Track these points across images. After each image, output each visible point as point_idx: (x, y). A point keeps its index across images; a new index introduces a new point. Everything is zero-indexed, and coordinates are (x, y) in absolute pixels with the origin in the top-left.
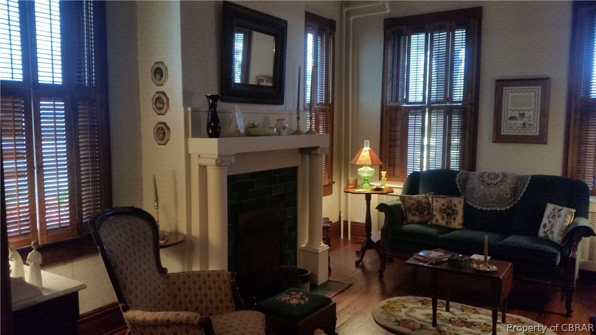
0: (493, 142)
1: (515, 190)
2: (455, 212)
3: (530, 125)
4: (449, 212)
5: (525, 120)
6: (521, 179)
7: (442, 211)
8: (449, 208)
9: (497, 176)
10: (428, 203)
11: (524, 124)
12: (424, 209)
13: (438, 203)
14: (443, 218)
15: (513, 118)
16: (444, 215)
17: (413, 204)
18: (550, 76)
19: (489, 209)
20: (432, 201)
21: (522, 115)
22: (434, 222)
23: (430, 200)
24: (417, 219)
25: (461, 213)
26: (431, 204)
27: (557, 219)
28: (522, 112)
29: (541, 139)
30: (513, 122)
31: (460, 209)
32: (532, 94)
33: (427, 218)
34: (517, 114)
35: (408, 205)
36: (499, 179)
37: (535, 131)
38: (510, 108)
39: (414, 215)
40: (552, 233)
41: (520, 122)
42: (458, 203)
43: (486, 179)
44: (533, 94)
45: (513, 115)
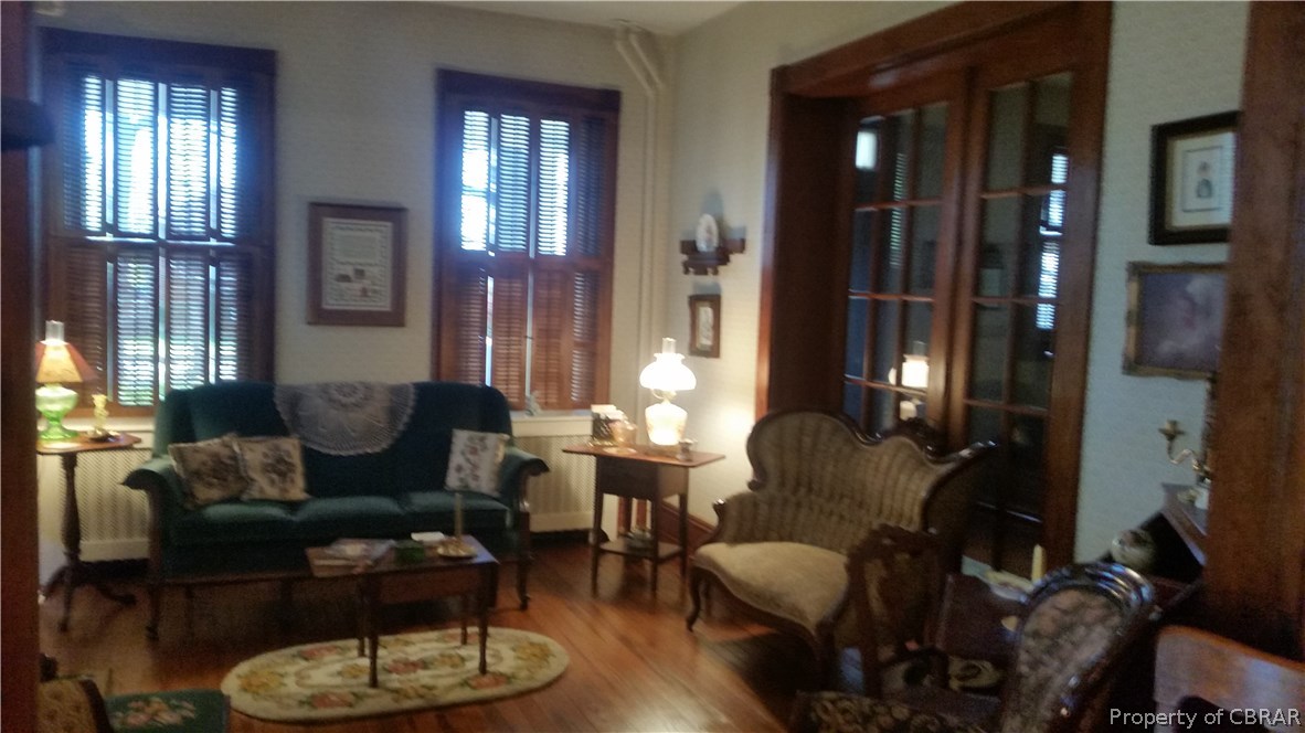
0: (309, 323)
1: (393, 413)
2: (291, 467)
3: (375, 291)
4: (279, 468)
5: (366, 283)
6: (397, 391)
7: (267, 469)
8: (280, 460)
9: (353, 389)
10: (234, 457)
11: (364, 292)
12: (226, 471)
13: (254, 453)
14: (272, 482)
15: (345, 278)
16: (274, 476)
17: (204, 464)
18: (405, 205)
19: (352, 453)
20: (241, 449)
21: (360, 273)
22: (256, 494)
23: (236, 449)
24: (215, 494)
25: (299, 468)
26: (239, 457)
27: (480, 453)
28: (360, 267)
29: (394, 318)
30: (344, 285)
31: (296, 458)
32: (377, 234)
33: (234, 487)
34: (349, 271)
35: (194, 466)
36: (360, 395)
37: (383, 304)
38: (338, 259)
39: (210, 485)
40: (476, 478)
41: (357, 286)
42: (291, 447)
43: (336, 396)
44: (377, 236)
45: (343, 272)
